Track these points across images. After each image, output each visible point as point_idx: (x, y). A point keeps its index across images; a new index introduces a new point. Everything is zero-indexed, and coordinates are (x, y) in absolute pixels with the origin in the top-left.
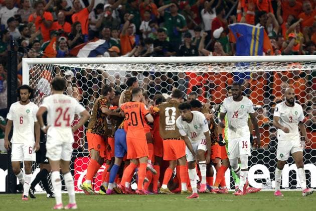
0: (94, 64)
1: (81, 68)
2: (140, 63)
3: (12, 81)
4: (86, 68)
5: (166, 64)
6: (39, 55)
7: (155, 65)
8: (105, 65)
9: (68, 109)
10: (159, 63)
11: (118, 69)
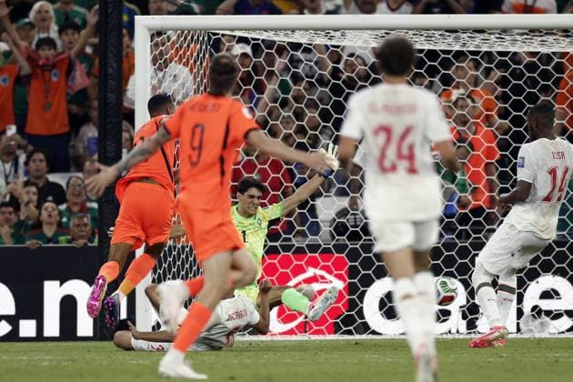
0: (307, 30)
1: (276, 39)
2: (418, 29)
3: (111, 71)
4: (287, 40)
5: (481, 31)
6: (175, 8)
7: (453, 35)
8: (333, 33)
9: (408, 131)
10: (465, 30)
11: (366, 42)
